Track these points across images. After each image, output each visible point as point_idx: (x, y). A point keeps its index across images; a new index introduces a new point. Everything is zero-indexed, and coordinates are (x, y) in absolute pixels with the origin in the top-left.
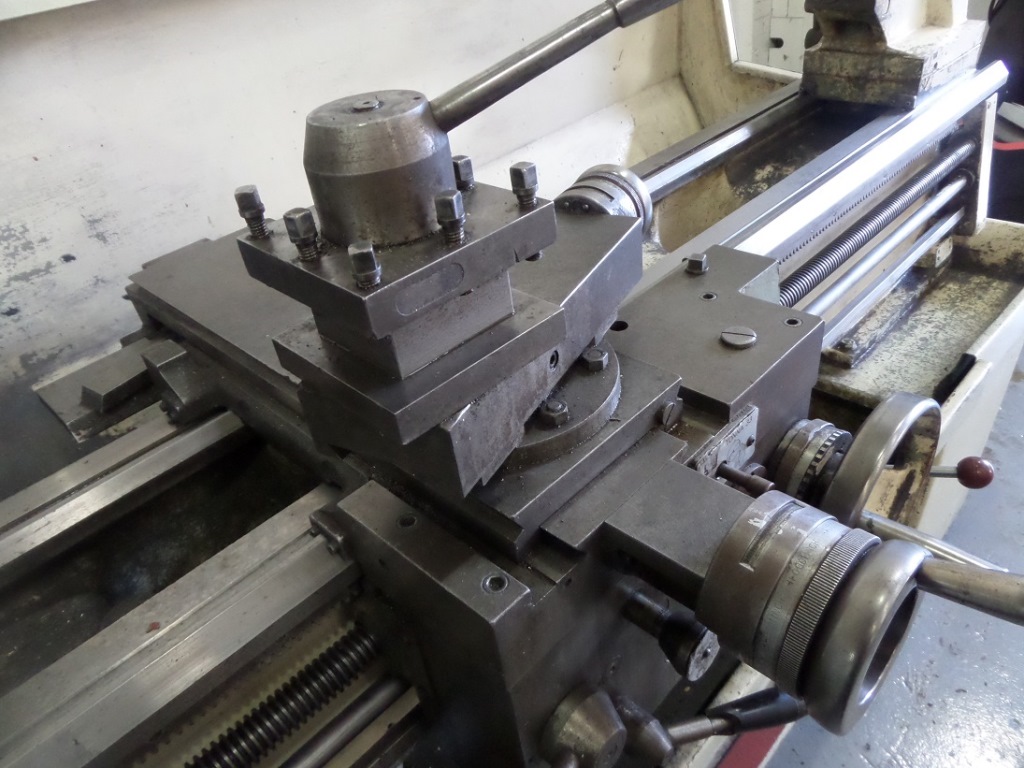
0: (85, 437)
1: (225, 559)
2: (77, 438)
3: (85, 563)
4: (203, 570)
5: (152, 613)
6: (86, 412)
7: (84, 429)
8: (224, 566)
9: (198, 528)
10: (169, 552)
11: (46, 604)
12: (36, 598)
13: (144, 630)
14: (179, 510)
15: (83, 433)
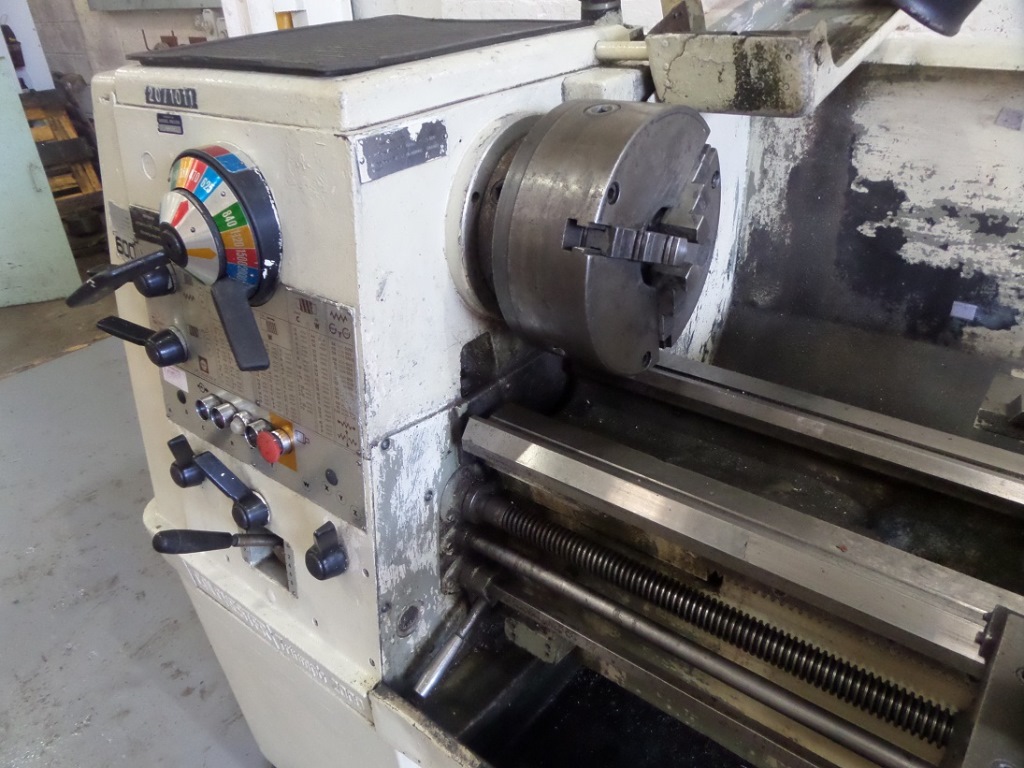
0: (981, 426)
1: (924, 567)
2: (976, 422)
3: (879, 490)
4: (906, 556)
5: (852, 542)
6: (1003, 412)
7: (986, 421)
8: (917, 569)
9: (973, 551)
10: (938, 542)
11: (837, 486)
12: (838, 479)
13: (838, 544)
14: (970, 525)
15: (984, 423)
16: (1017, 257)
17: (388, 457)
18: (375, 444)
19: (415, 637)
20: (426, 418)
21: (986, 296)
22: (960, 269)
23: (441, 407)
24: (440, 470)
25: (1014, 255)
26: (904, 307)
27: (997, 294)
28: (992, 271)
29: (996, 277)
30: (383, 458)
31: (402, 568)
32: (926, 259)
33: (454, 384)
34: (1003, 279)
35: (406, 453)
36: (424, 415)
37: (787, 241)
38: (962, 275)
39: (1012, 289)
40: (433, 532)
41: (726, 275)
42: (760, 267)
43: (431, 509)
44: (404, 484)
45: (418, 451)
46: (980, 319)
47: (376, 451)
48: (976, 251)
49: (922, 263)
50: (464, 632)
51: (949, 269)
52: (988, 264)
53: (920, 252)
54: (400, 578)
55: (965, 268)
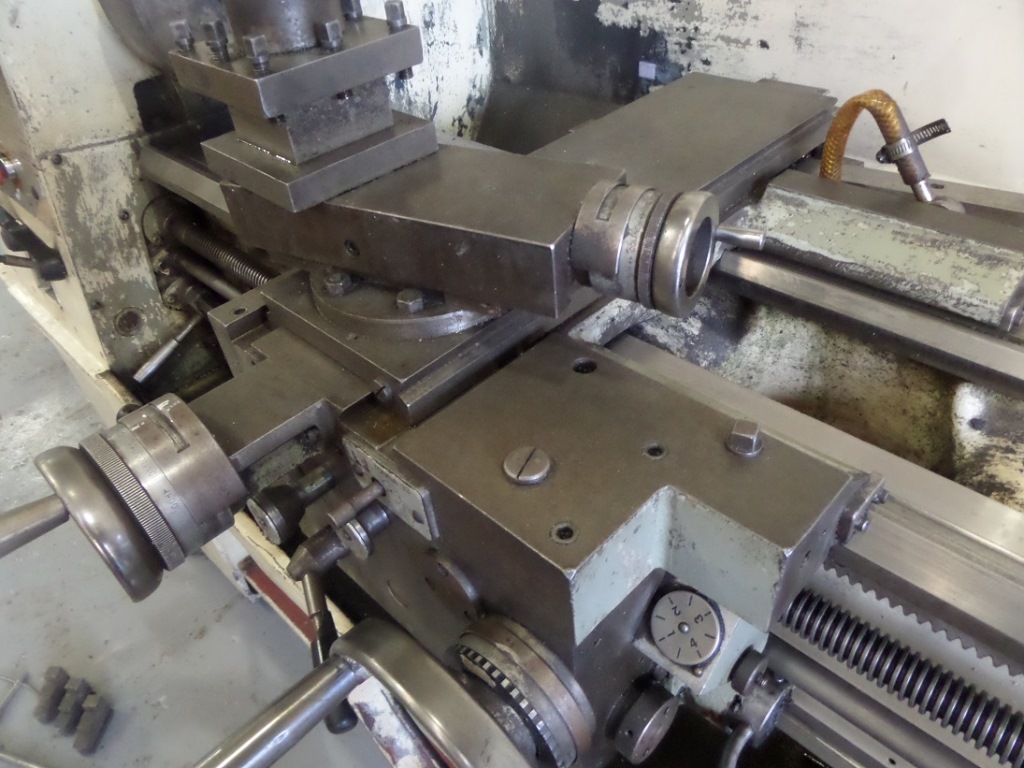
16: (675, 11)
17: (63, 173)
18: (44, 157)
19: (140, 339)
20: (102, 144)
21: (660, 53)
22: (639, 28)
23: (120, 136)
24: (133, 194)
25: (673, 8)
26: (607, 72)
27: (666, 52)
28: (660, 26)
29: (663, 33)
30: (58, 171)
31: (109, 275)
32: (615, 20)
33: (132, 117)
34: (669, 35)
35: (85, 171)
36: (100, 141)
37: (521, 12)
38: (642, 33)
39: (676, 44)
40: (139, 250)
41: (477, 51)
42: (506, 40)
43: (131, 229)
44: (89, 198)
45: (99, 174)
46: (659, 78)
47: (47, 164)
48: (647, 7)
49: (614, 24)
50: (180, 337)
51: (632, 27)
52: (657, 20)
53: (610, 13)
54: (109, 283)
55: (642, 25)
